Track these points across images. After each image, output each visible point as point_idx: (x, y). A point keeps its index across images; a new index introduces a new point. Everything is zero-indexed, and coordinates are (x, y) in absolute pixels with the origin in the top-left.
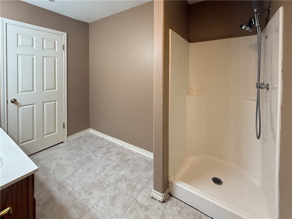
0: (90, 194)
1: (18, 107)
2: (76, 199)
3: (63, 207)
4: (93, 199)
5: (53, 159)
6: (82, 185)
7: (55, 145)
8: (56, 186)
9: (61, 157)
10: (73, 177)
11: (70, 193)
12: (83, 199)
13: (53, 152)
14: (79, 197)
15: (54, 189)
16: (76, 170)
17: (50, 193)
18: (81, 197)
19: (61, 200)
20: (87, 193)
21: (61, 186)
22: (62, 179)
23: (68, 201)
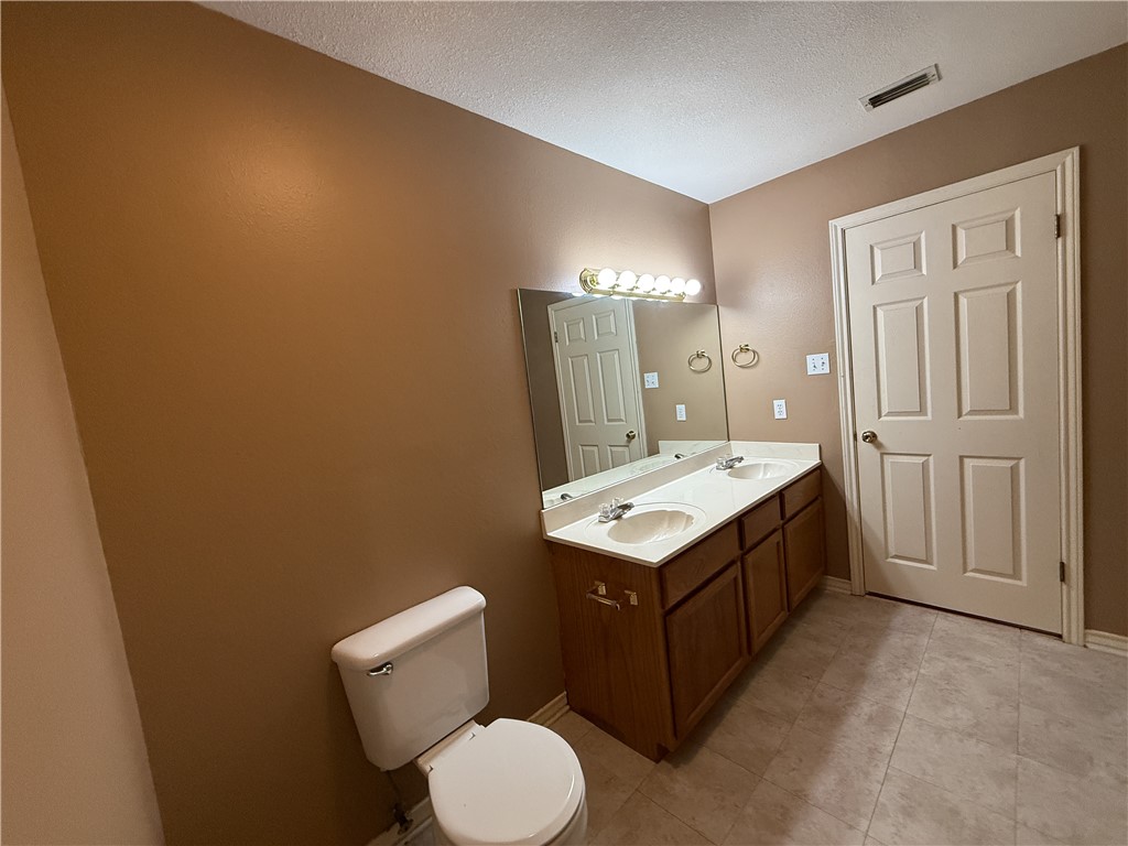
0: (908, 812)
1: (882, 454)
2: (867, 774)
3: (827, 752)
4: (893, 830)
5: (958, 656)
6: (924, 774)
7: (1021, 627)
8: (875, 708)
9: (984, 667)
10: (932, 735)
11: (873, 751)
12: (876, 795)
13: (985, 639)
14: (878, 782)
15: (866, 707)
16: (970, 735)
17: (850, 705)
18: (880, 786)
19: (842, 739)
20: (903, 802)
21: (882, 720)
22: (904, 709)
23: (849, 756)
